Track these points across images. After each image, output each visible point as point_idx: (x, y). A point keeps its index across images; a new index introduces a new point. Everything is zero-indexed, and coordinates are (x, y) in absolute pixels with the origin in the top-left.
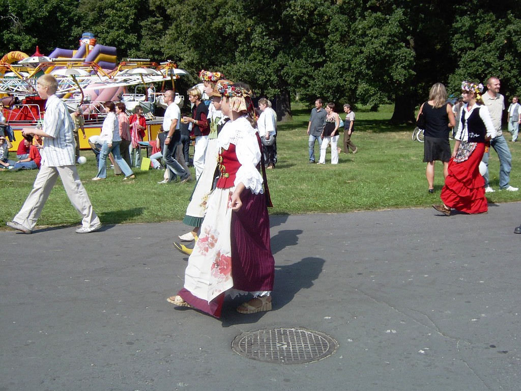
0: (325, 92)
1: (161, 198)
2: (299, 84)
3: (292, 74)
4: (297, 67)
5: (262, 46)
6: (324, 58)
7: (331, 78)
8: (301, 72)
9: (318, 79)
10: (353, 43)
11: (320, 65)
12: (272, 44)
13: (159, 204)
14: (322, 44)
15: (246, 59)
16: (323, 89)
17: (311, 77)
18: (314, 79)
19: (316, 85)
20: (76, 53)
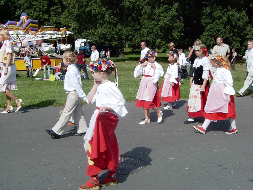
1: (60, 94)
2: (128, 39)
3: (124, 35)
4: (127, 31)
5: (110, 21)
6: (140, 27)
7: (143, 36)
8: (129, 34)
9: (137, 37)
10: (154, 19)
11: (138, 30)
12: (115, 20)
13: (59, 98)
14: (139, 20)
15: (102, 27)
16: (139, 42)
17: (134, 36)
19: (136, 40)
20: (18, 23)
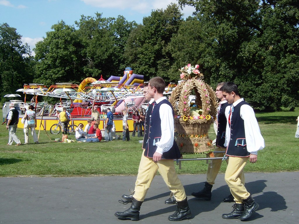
0: (262, 100)
2: (247, 95)
3: (243, 90)
4: (246, 86)
5: (225, 74)
6: (262, 81)
7: (266, 92)
8: (248, 89)
9: (258, 93)
10: (279, 72)
11: (260, 84)
12: (231, 73)
14: (261, 73)
15: (216, 81)
16: (261, 98)
17: (254, 92)
18: (256, 93)
19: (257, 96)
20: (122, 79)
